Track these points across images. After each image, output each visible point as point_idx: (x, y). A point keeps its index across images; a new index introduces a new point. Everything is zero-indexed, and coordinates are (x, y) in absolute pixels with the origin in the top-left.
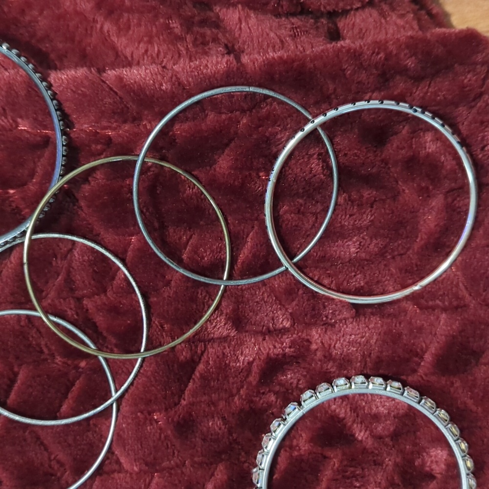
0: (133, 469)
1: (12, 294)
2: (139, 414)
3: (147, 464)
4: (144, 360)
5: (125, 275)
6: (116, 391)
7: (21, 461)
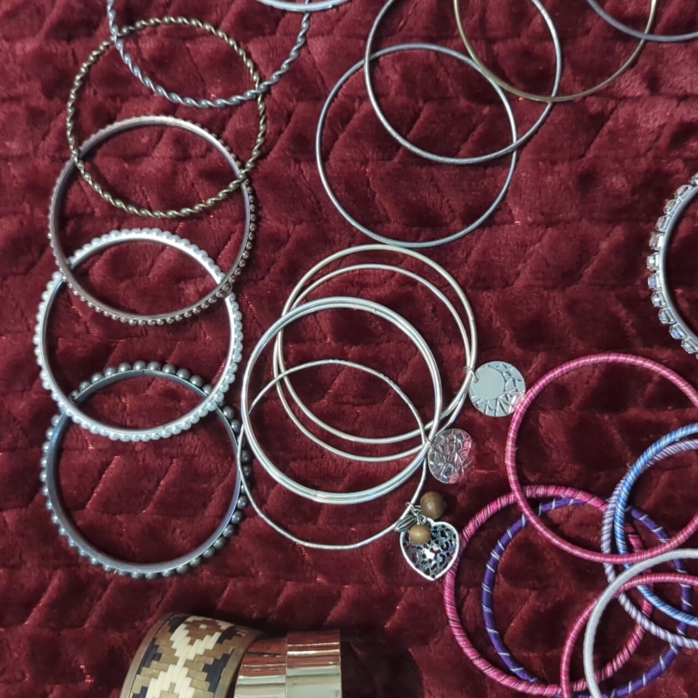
0: (526, 220)
1: (426, 28)
2: (540, 163)
3: (542, 214)
4: (554, 104)
5: (543, 18)
6: (518, 139)
7: (414, 199)
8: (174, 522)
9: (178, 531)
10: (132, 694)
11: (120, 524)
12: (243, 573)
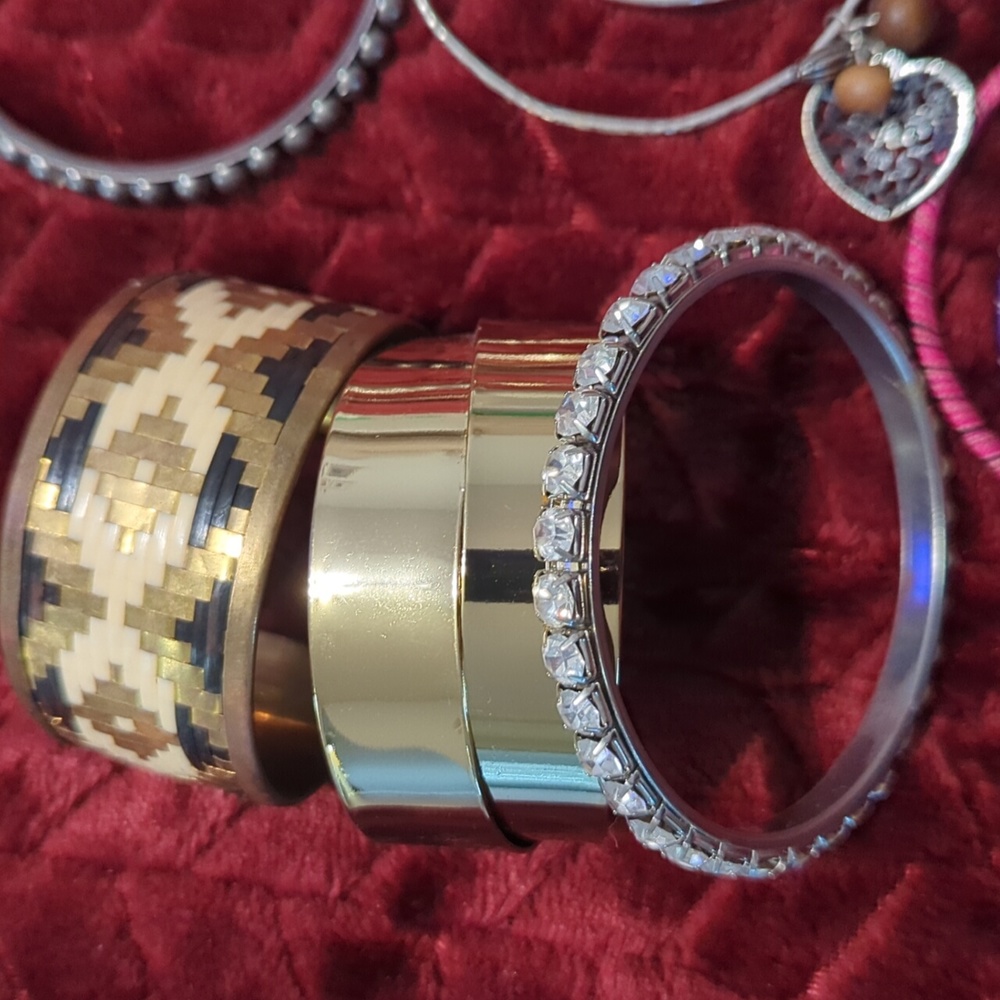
8: (211, 63)
9: (221, 89)
10: (62, 420)
11: (78, 63)
12: (384, 202)
